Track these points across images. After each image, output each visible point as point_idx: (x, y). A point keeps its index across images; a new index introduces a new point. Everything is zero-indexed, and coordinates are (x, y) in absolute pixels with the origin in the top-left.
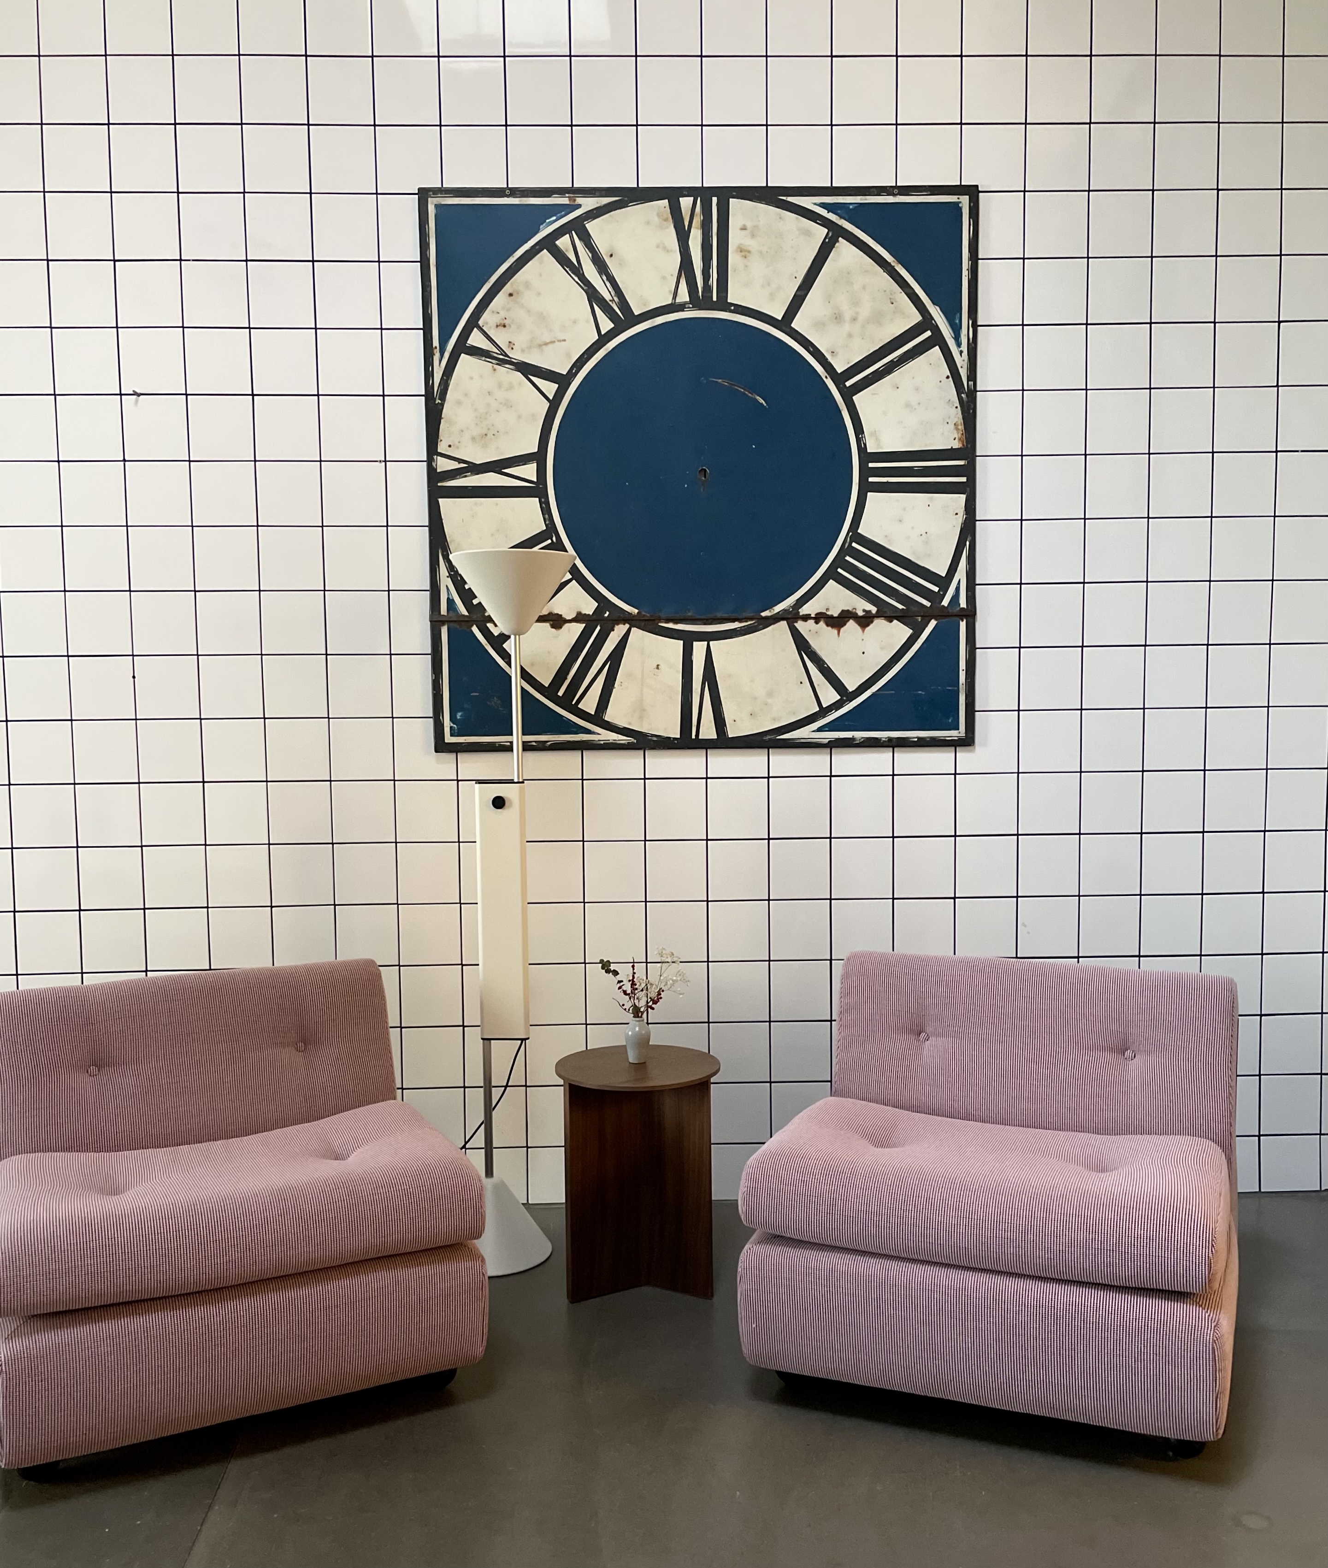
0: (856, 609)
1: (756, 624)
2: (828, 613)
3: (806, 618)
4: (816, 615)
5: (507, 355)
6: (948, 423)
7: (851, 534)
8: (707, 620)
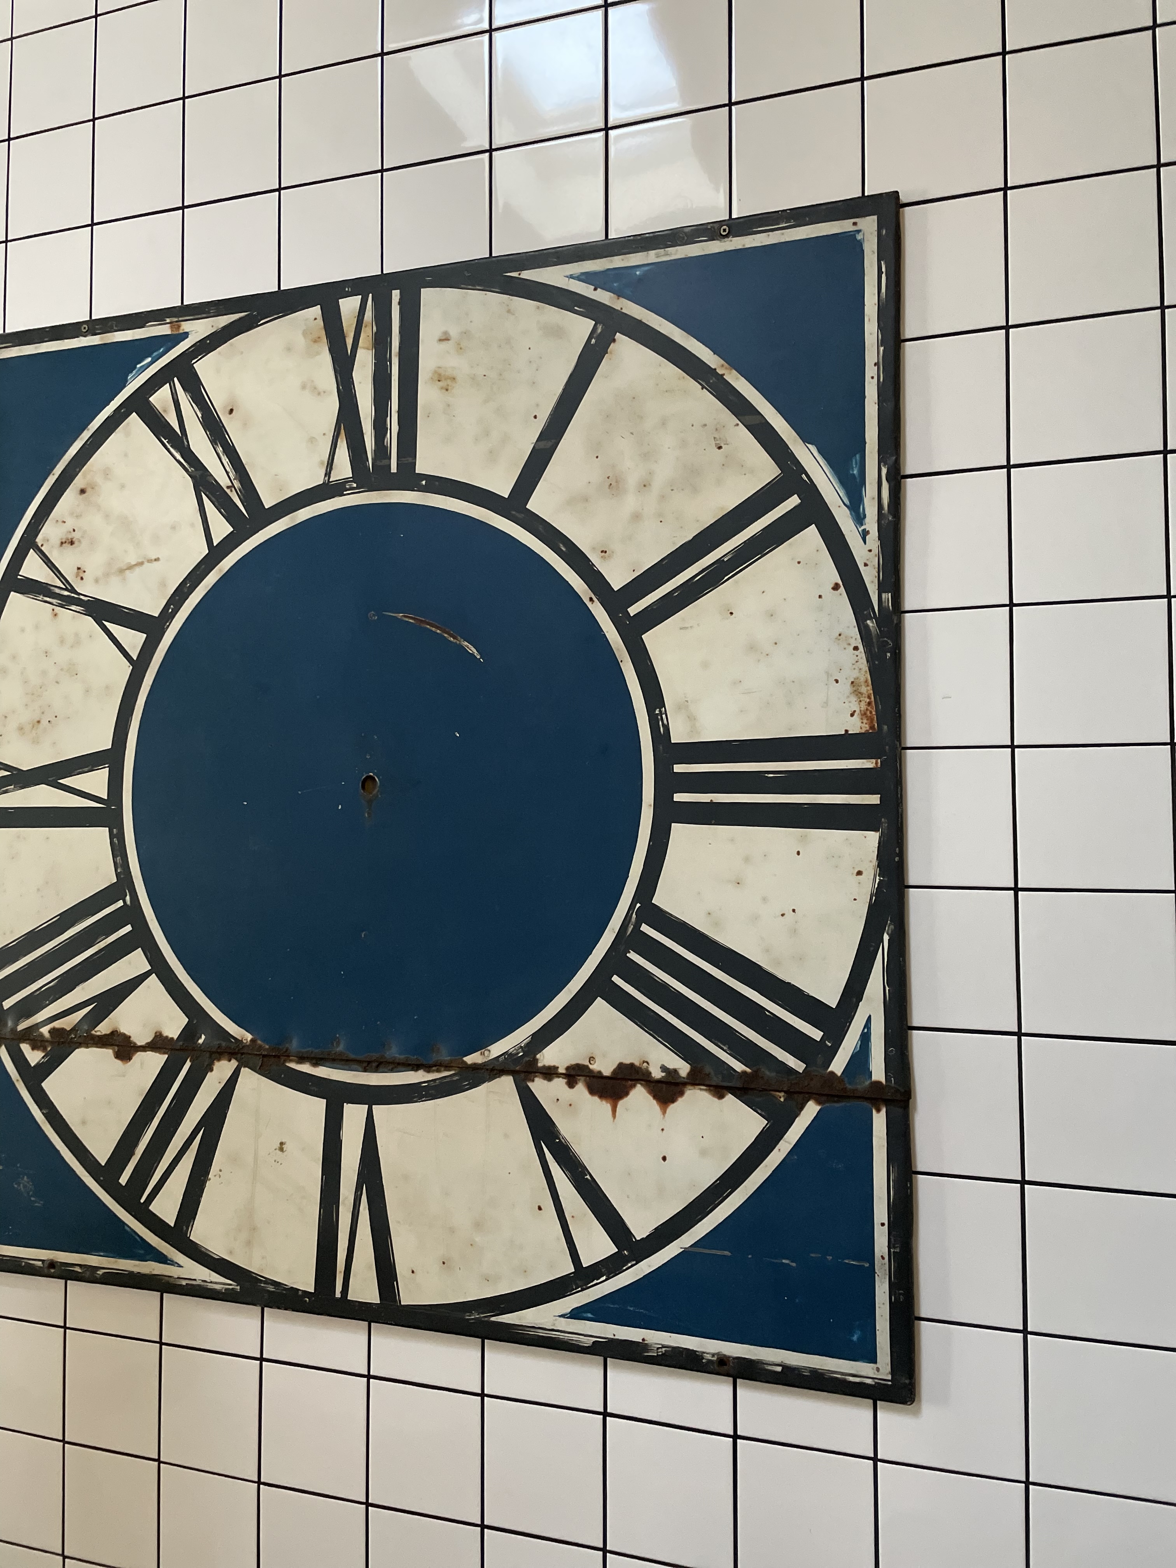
0: (648, 1063)
1: (456, 1078)
2: (591, 1067)
3: (550, 1073)
4: (568, 1068)
5: (73, 590)
6: (837, 681)
7: (638, 905)
8: (369, 1062)
